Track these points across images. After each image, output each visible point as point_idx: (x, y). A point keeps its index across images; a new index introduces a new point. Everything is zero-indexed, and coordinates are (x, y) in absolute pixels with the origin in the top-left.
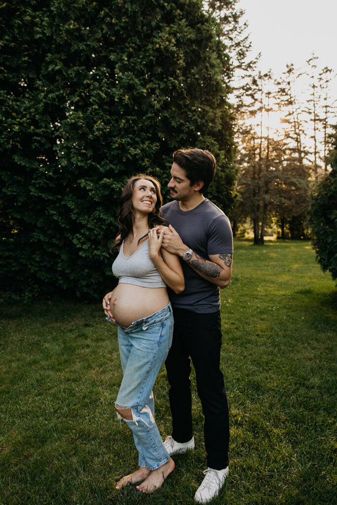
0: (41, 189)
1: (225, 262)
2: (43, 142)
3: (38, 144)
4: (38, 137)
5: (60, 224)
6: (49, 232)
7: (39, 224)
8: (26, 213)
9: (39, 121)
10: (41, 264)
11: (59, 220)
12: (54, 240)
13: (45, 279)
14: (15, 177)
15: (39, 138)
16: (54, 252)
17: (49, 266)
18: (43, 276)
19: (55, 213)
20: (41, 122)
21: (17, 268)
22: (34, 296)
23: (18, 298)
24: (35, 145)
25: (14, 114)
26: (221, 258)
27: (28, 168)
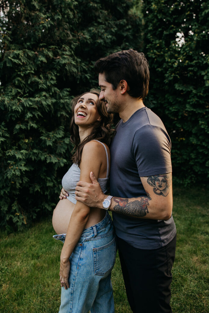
0: (194, 106)
1: (154, 189)
2: (195, 70)
3: (192, 73)
4: (192, 67)
5: (206, 131)
6: (201, 137)
7: (194, 131)
8: (186, 123)
9: (193, 55)
10: (196, 160)
11: (206, 128)
12: (204, 144)
13: (198, 172)
14: (177, 99)
15: (192, 69)
16: (204, 152)
17: (201, 162)
18: (197, 169)
19: (203, 122)
20: (194, 56)
21: (180, 162)
22: (192, 182)
23: (181, 182)
24: (190, 74)
25: (176, 55)
26: (149, 183)
27: (185, 91)
